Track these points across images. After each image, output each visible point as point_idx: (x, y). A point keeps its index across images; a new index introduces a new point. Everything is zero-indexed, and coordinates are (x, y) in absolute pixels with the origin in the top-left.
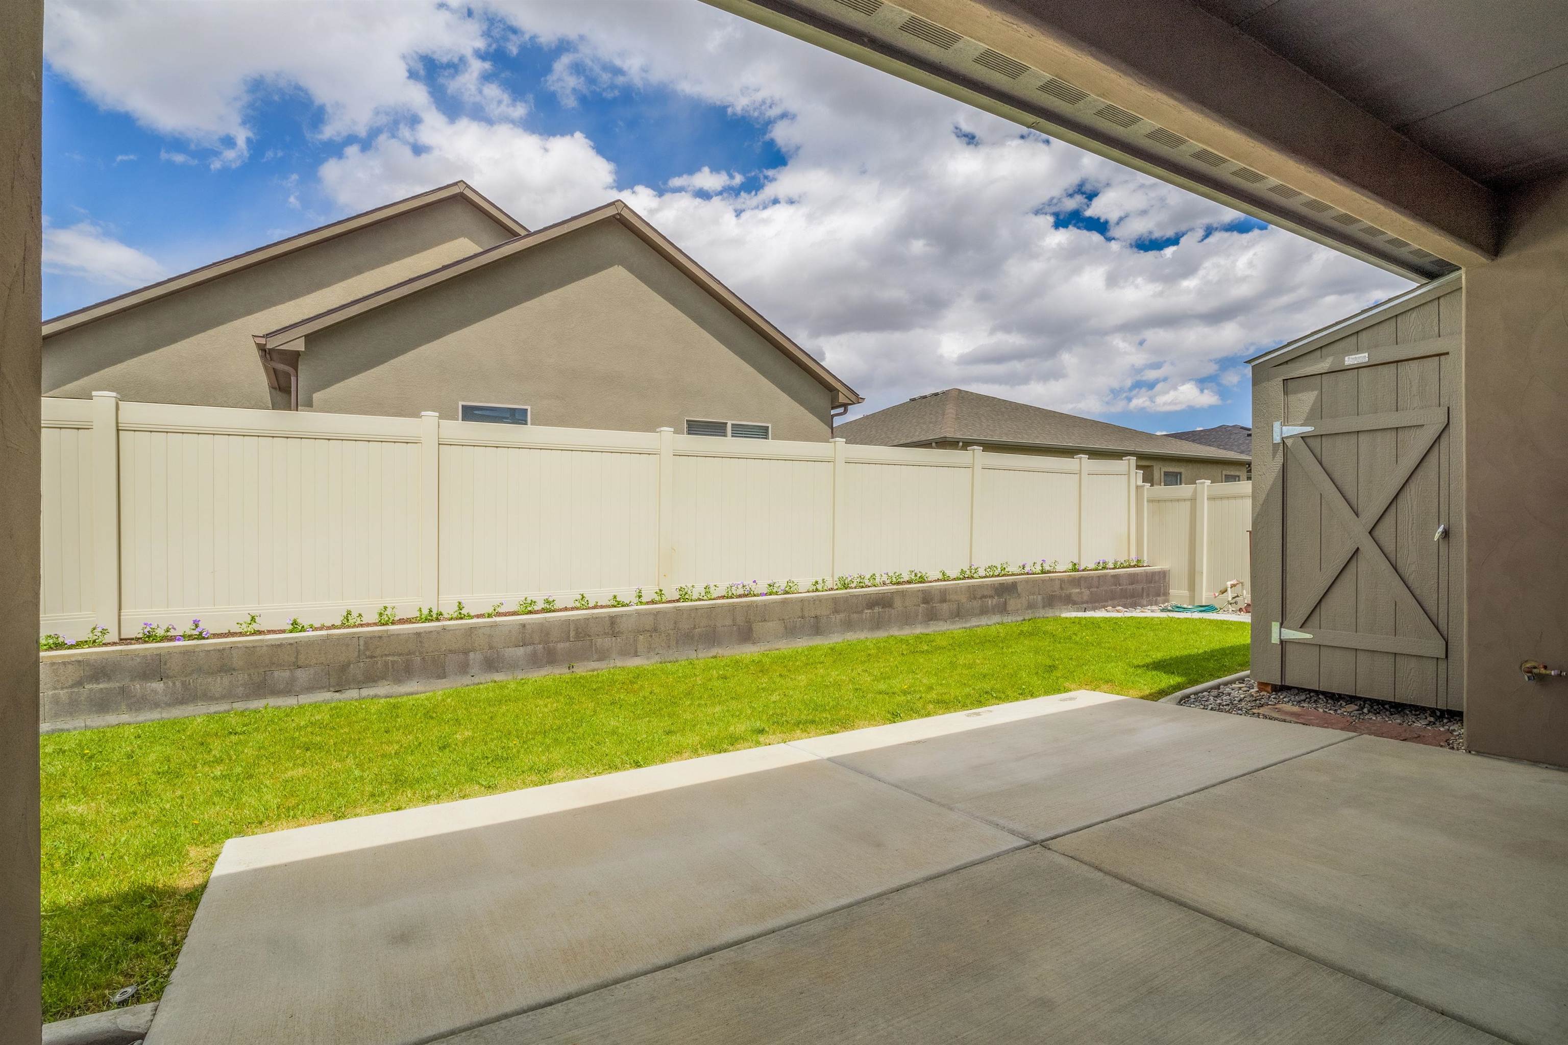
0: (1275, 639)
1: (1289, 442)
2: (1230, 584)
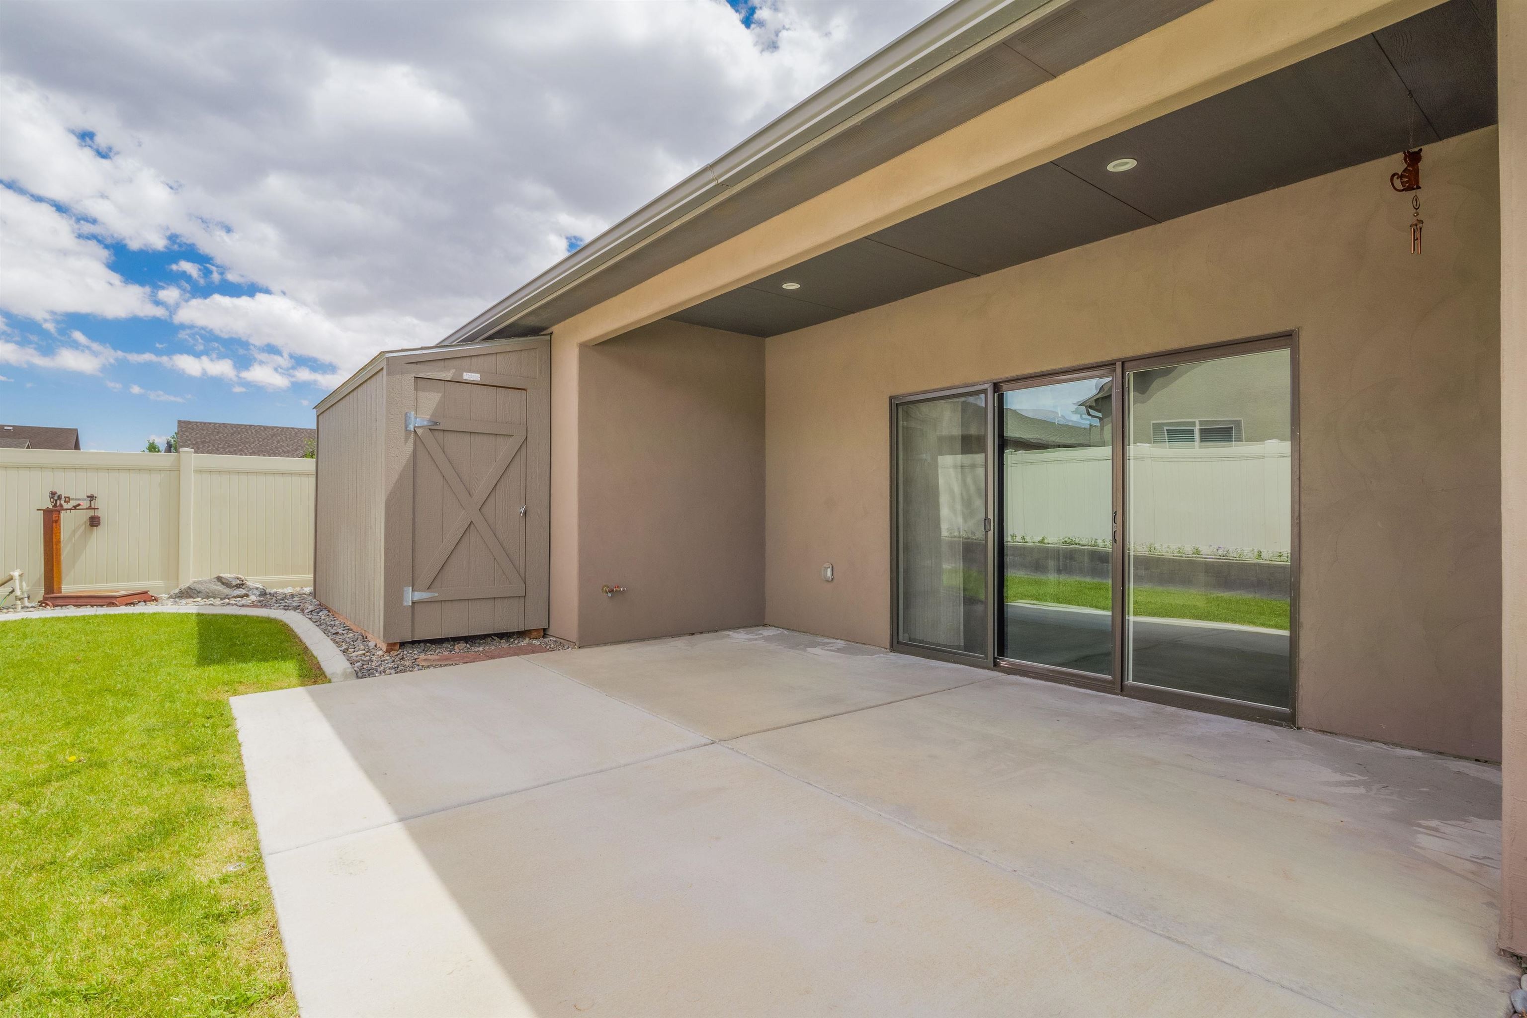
0: (407, 602)
1: (420, 432)
2: (16, 574)
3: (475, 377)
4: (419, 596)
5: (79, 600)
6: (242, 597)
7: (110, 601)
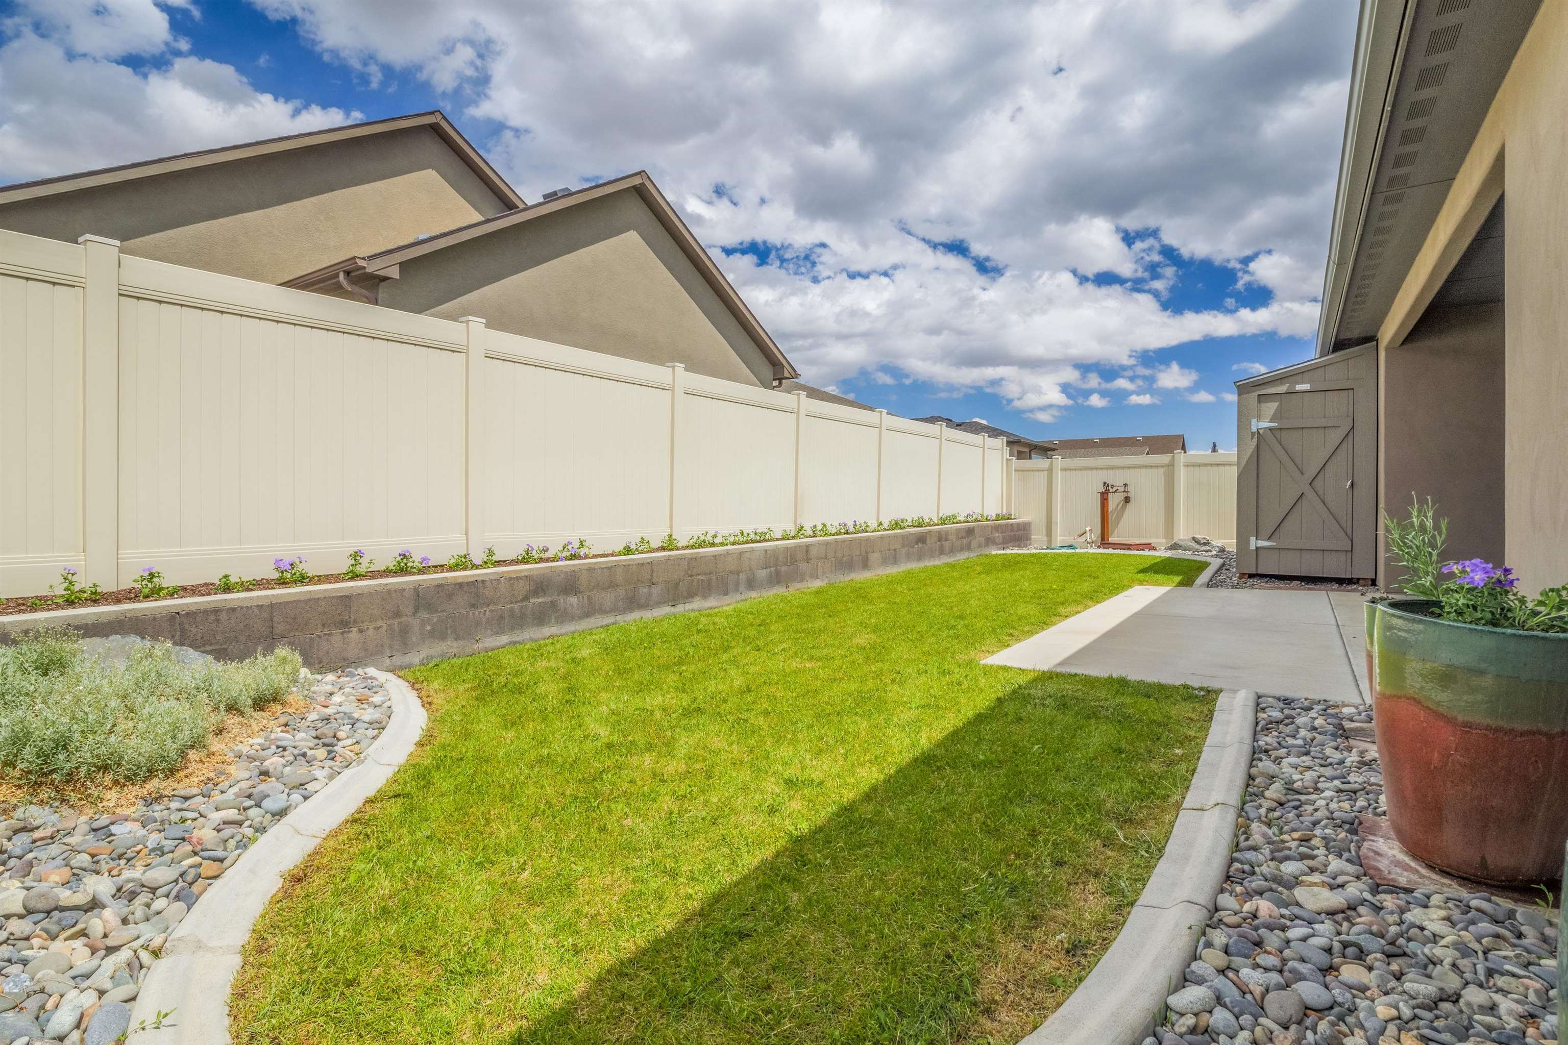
0: (1253, 547)
1: (1261, 432)
2: (1088, 529)
3: (1306, 387)
4: (1261, 543)
5: (1115, 546)
6: (1207, 551)
7: (1128, 547)
